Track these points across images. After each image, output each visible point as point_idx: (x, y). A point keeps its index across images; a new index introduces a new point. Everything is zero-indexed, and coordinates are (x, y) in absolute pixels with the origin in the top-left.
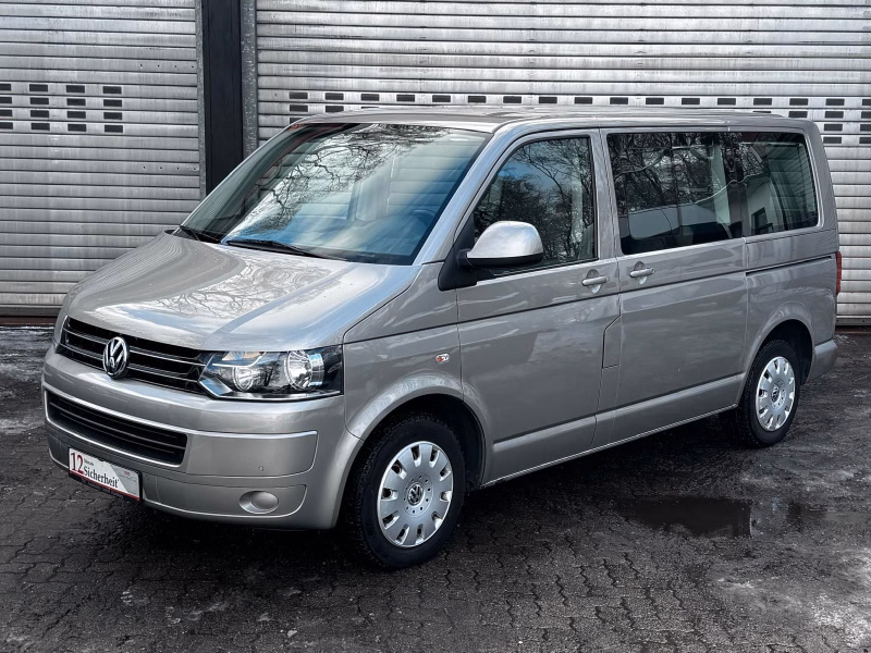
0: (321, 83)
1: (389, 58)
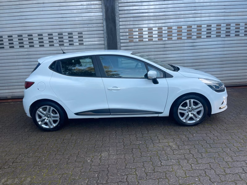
0: (137, 26)
1: (155, 18)
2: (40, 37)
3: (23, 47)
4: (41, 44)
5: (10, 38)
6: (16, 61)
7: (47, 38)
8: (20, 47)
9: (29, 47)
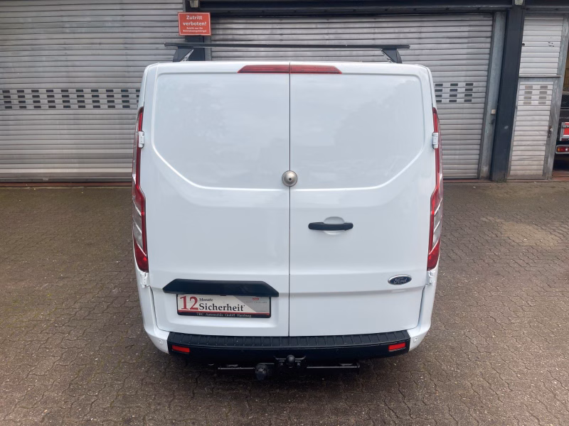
2: (95, 94)
3: (69, 107)
4: (96, 104)
5: (50, 94)
6: (58, 127)
7: (105, 96)
8: (64, 107)
9: (77, 108)
